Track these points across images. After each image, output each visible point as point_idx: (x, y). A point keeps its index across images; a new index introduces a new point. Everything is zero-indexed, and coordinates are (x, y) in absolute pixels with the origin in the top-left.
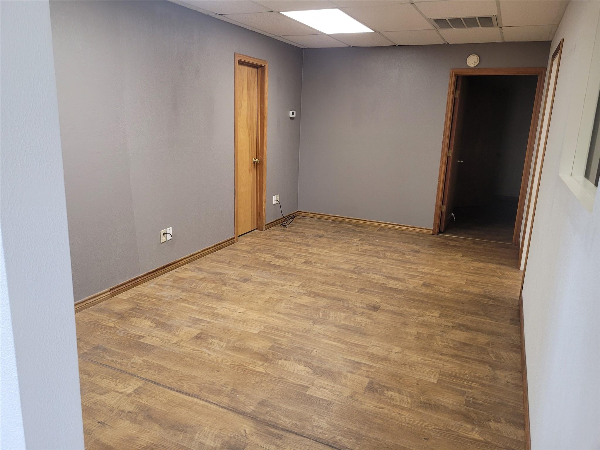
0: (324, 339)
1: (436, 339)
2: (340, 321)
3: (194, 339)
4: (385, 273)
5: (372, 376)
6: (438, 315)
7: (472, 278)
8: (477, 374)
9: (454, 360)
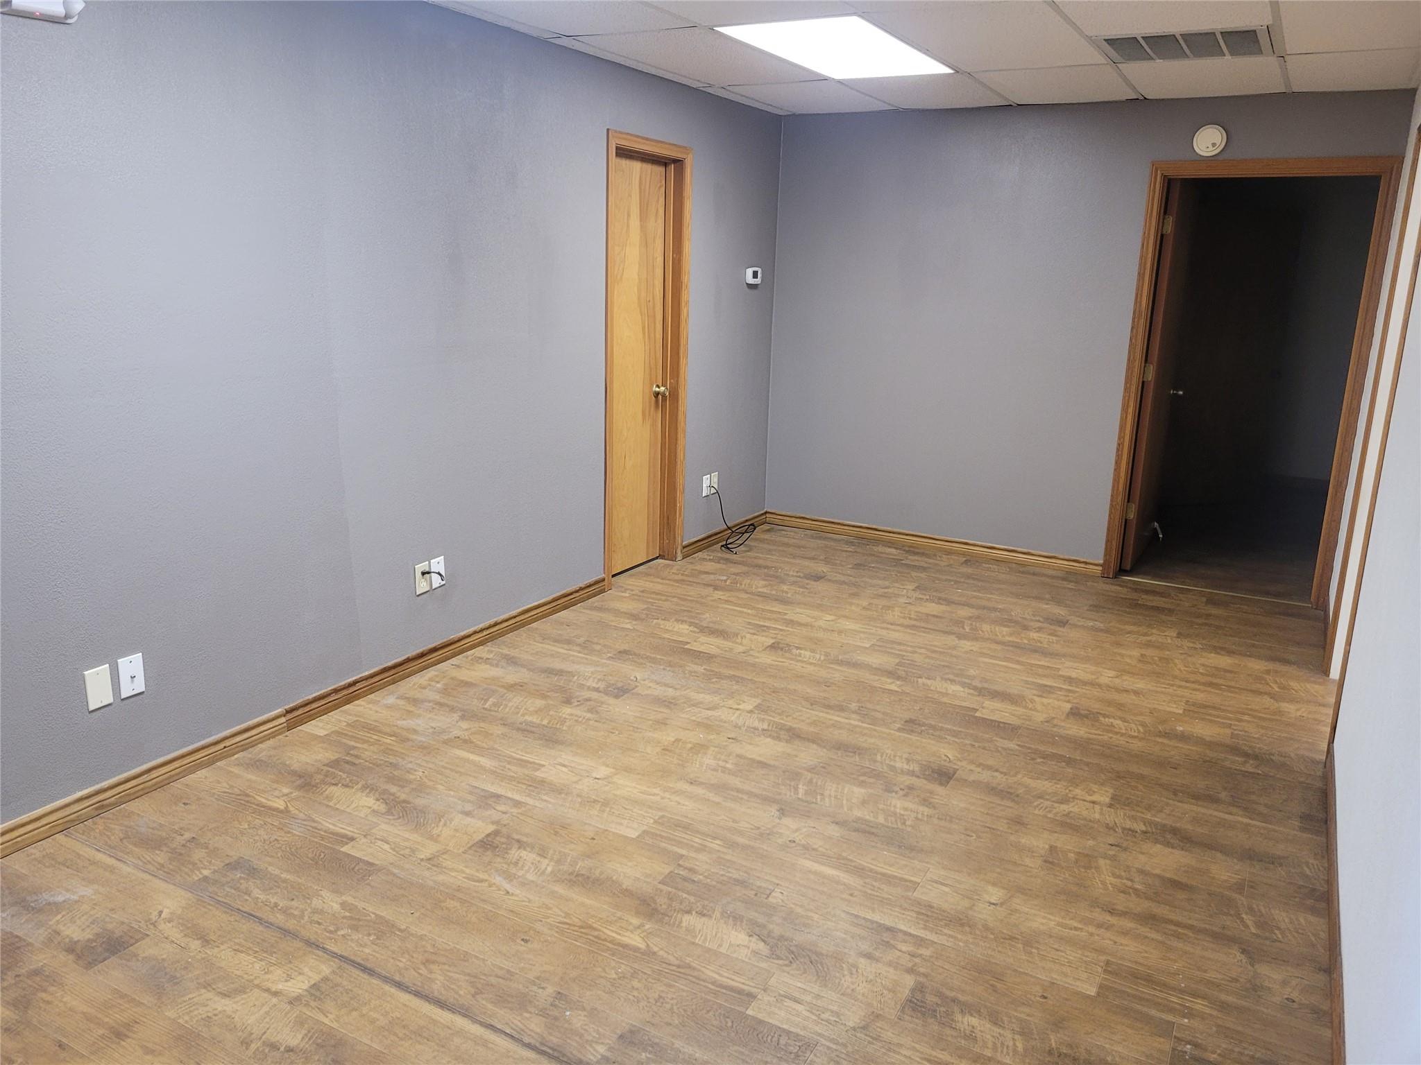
0: (805, 858)
1: (1097, 868)
2: (850, 809)
3: (473, 848)
4: (973, 678)
5: (922, 970)
6: (1107, 800)
7: (1200, 697)
8: (1205, 971)
9: (1144, 930)
